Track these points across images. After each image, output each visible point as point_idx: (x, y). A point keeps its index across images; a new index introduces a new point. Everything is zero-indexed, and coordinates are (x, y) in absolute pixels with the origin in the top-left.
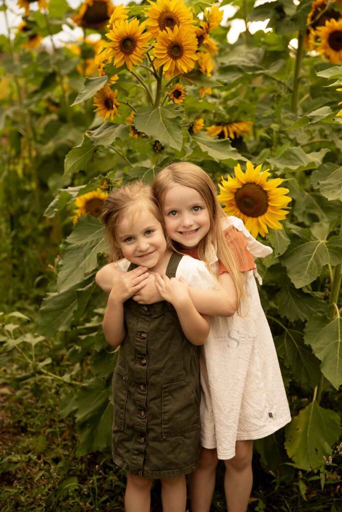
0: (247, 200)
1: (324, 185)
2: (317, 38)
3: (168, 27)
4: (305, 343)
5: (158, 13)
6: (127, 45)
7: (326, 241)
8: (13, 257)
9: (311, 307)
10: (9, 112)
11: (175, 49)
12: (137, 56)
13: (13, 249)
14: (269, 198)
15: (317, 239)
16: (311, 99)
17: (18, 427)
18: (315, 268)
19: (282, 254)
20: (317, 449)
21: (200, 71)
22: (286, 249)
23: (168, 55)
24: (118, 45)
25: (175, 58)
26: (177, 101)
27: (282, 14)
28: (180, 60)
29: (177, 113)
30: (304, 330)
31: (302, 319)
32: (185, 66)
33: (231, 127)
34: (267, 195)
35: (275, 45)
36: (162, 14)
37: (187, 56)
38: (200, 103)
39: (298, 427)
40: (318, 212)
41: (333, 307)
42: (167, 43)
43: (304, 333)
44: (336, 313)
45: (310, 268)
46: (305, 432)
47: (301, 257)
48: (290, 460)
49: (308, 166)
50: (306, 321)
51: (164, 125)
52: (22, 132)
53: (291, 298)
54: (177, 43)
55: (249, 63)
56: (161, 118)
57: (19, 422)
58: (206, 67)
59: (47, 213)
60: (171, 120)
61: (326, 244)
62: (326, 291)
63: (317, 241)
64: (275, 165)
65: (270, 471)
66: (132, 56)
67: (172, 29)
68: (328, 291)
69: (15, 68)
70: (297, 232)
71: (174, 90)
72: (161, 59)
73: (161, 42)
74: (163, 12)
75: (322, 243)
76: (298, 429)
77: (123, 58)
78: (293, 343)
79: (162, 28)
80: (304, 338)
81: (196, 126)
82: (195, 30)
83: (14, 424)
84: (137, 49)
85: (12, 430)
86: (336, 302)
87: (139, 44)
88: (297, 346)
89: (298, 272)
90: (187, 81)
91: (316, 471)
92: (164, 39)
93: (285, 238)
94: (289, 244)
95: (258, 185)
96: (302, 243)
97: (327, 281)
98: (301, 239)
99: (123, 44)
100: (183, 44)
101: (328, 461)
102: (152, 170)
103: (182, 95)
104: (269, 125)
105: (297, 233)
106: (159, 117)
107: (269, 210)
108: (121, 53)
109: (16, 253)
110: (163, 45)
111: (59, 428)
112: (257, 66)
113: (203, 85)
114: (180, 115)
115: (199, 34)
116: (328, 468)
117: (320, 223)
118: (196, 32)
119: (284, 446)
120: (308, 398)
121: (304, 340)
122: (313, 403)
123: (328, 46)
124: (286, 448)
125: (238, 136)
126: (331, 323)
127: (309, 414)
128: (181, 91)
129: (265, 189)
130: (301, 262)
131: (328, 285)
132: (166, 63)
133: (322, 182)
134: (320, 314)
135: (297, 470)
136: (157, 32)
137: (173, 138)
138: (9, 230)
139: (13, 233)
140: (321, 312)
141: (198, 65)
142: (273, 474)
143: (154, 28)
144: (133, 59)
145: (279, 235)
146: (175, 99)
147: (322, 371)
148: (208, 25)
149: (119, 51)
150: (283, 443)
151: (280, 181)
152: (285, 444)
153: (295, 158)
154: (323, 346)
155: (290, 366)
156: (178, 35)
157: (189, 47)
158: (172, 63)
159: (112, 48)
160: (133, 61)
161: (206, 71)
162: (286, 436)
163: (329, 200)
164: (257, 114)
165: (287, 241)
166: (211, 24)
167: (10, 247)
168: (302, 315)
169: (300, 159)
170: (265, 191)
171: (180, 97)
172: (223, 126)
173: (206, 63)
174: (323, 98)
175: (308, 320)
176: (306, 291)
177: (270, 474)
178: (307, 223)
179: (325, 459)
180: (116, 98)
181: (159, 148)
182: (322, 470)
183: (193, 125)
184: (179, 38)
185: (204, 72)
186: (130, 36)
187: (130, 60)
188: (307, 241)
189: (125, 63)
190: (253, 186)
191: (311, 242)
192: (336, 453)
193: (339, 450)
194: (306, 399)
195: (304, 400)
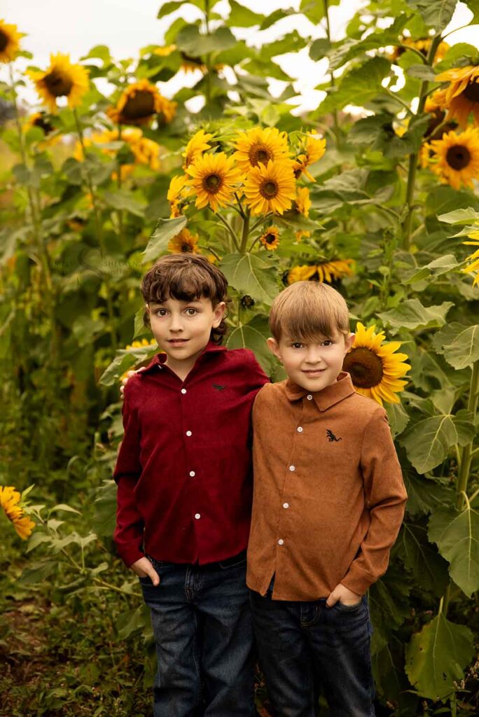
0: (358, 368)
1: (450, 350)
2: (432, 154)
3: (260, 161)
4: (430, 541)
5: (247, 145)
6: (212, 184)
7: (453, 416)
8: (23, 429)
9: (435, 496)
10: (20, 234)
11: (269, 187)
12: (223, 195)
13: (23, 417)
14: (384, 366)
15: (441, 413)
16: (427, 233)
17: (55, 655)
18: (441, 448)
19: (400, 433)
20: (446, 674)
21: (296, 210)
22: (406, 426)
23: (261, 193)
24: (200, 182)
25: (268, 197)
26: (270, 247)
27: (391, 133)
28: (274, 199)
29: (271, 263)
30: (428, 525)
31: (425, 511)
32: (281, 205)
33: (327, 267)
34: (381, 362)
35: (380, 164)
36: (253, 146)
37: (282, 194)
38: (294, 245)
39: (421, 646)
40: (439, 375)
41: (461, 496)
42: (260, 180)
43: (427, 528)
44: (465, 503)
45: (434, 449)
46: (430, 653)
47: (424, 435)
48: (413, 688)
49: (429, 324)
50: (429, 514)
51: (255, 277)
52: (34, 258)
53: (410, 484)
54: (270, 180)
55: (347, 187)
56: (251, 269)
57: (57, 648)
58: (303, 206)
59: (104, 379)
60: (264, 271)
61: (453, 419)
62: (451, 475)
63: (441, 416)
64: (389, 323)
65: (388, 703)
66: (217, 195)
67: (266, 164)
68: (454, 476)
69: (28, 175)
70: (418, 404)
71: (266, 235)
72: (252, 199)
73: (253, 180)
74: (254, 144)
75: (448, 418)
76: (421, 649)
77: (207, 198)
78: (413, 541)
79: (254, 163)
80: (428, 534)
81: (291, 275)
82: (292, 165)
83: (50, 651)
84: (224, 187)
85: (48, 659)
86: (465, 489)
87: (226, 182)
88: (418, 544)
89: (421, 454)
90: (282, 223)
91: (444, 701)
92: (256, 176)
93: (403, 414)
94: (409, 420)
95: (371, 350)
96: (423, 418)
97: (452, 463)
98: (423, 413)
99: (207, 182)
100: (278, 181)
101: (461, 686)
102: (239, 330)
103: (276, 240)
104: (377, 268)
105: (417, 406)
106: (249, 266)
107: (384, 380)
108: (204, 192)
109: (27, 422)
110: (254, 182)
111: (114, 653)
112: (359, 191)
113: (301, 228)
114: (274, 266)
115: (297, 169)
116: (460, 695)
117: (443, 389)
118: (293, 167)
119: (404, 671)
120: (433, 610)
121: (427, 537)
122: (439, 616)
123: (446, 164)
124: (407, 673)
125: (336, 279)
126: (460, 516)
127: (434, 630)
128: (275, 235)
129: (379, 355)
130: (423, 442)
131: (453, 468)
132: (258, 204)
133: (447, 347)
134: (447, 506)
135: (422, 699)
136: (248, 167)
137: (267, 294)
138: (18, 392)
139: (24, 396)
140: (447, 502)
141: (295, 205)
142: (391, 706)
143: (245, 162)
144: (219, 199)
145: (396, 409)
146: (268, 245)
147: (451, 575)
148: (307, 157)
149: (202, 189)
150: (403, 667)
151: (396, 345)
152: (406, 667)
153: (411, 312)
154: (450, 544)
155: (411, 569)
156: (273, 171)
157: (285, 184)
158: (265, 202)
159: (193, 185)
160: (219, 202)
161: (303, 210)
162: (406, 658)
163: (456, 369)
164: (360, 253)
165: (406, 417)
166: (310, 157)
167: (19, 415)
168: (425, 507)
169: (418, 313)
170: (379, 357)
171: (273, 242)
172: (318, 265)
173: (303, 200)
174: (443, 232)
175: (431, 512)
176: (428, 477)
177: (387, 706)
178: (426, 389)
179: (456, 685)
180: (197, 243)
181: (249, 303)
182: (452, 698)
183: (288, 274)
184: (274, 174)
185: (301, 212)
186: (215, 172)
187: (215, 200)
188: (430, 416)
189: (209, 205)
190: (364, 351)
191: (434, 417)
192: (470, 677)
193: (473, 672)
194: (431, 611)
195: (427, 612)
